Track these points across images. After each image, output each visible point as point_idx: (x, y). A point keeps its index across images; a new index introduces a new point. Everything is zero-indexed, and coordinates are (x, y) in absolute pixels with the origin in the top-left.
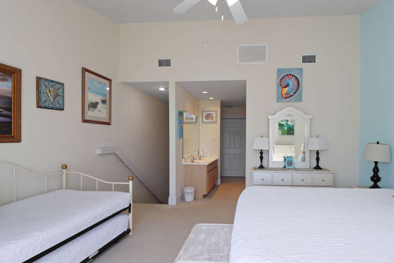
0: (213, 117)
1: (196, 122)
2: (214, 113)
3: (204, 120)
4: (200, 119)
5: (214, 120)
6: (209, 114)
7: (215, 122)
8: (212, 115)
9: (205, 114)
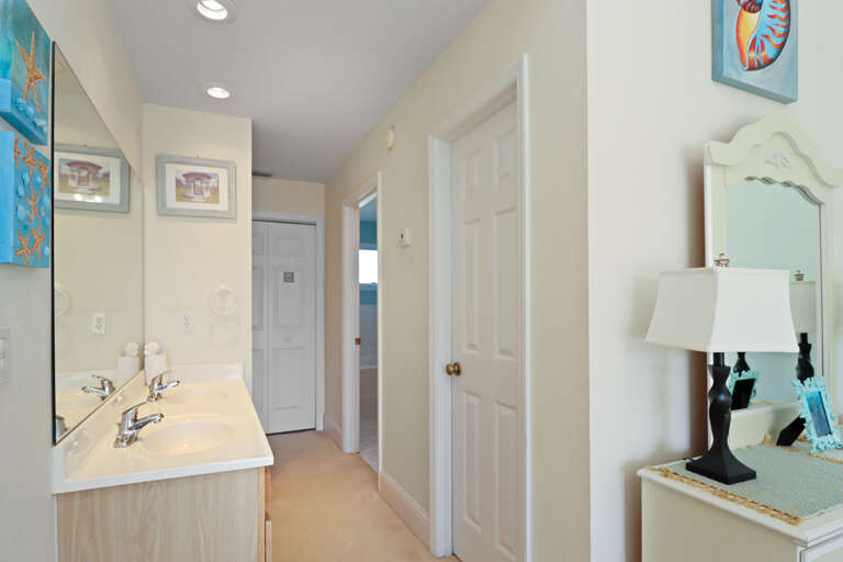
0: (215, 191)
1: (125, 206)
2: (223, 174)
3: (172, 202)
4: (145, 194)
5: (223, 205)
6: (198, 176)
7: (229, 217)
8: (212, 183)
9: (173, 172)
